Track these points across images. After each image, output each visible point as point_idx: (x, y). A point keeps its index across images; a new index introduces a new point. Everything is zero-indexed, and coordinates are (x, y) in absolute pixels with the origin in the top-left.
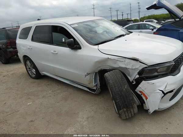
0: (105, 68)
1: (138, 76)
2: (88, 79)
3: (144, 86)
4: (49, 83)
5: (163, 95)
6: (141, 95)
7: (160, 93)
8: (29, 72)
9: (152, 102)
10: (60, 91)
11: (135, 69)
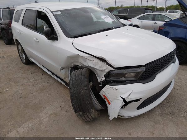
0: (78, 65)
1: (104, 79)
2: (64, 73)
3: (108, 91)
4: (34, 71)
5: (124, 103)
6: (105, 99)
7: (121, 101)
8: (21, 57)
9: (113, 108)
10: (41, 81)
11: (102, 71)
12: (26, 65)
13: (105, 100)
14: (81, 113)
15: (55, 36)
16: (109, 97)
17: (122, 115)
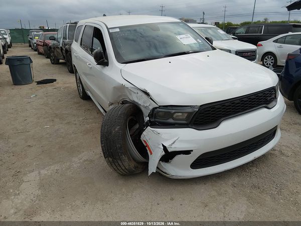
1: (148, 119)
3: (149, 135)
5: (164, 153)
6: (146, 146)
7: (161, 150)
8: (79, 88)
11: (146, 107)
12: (82, 101)
13: (147, 148)
14: (111, 159)
15: (106, 61)
16: (150, 144)
17: (167, 172)
